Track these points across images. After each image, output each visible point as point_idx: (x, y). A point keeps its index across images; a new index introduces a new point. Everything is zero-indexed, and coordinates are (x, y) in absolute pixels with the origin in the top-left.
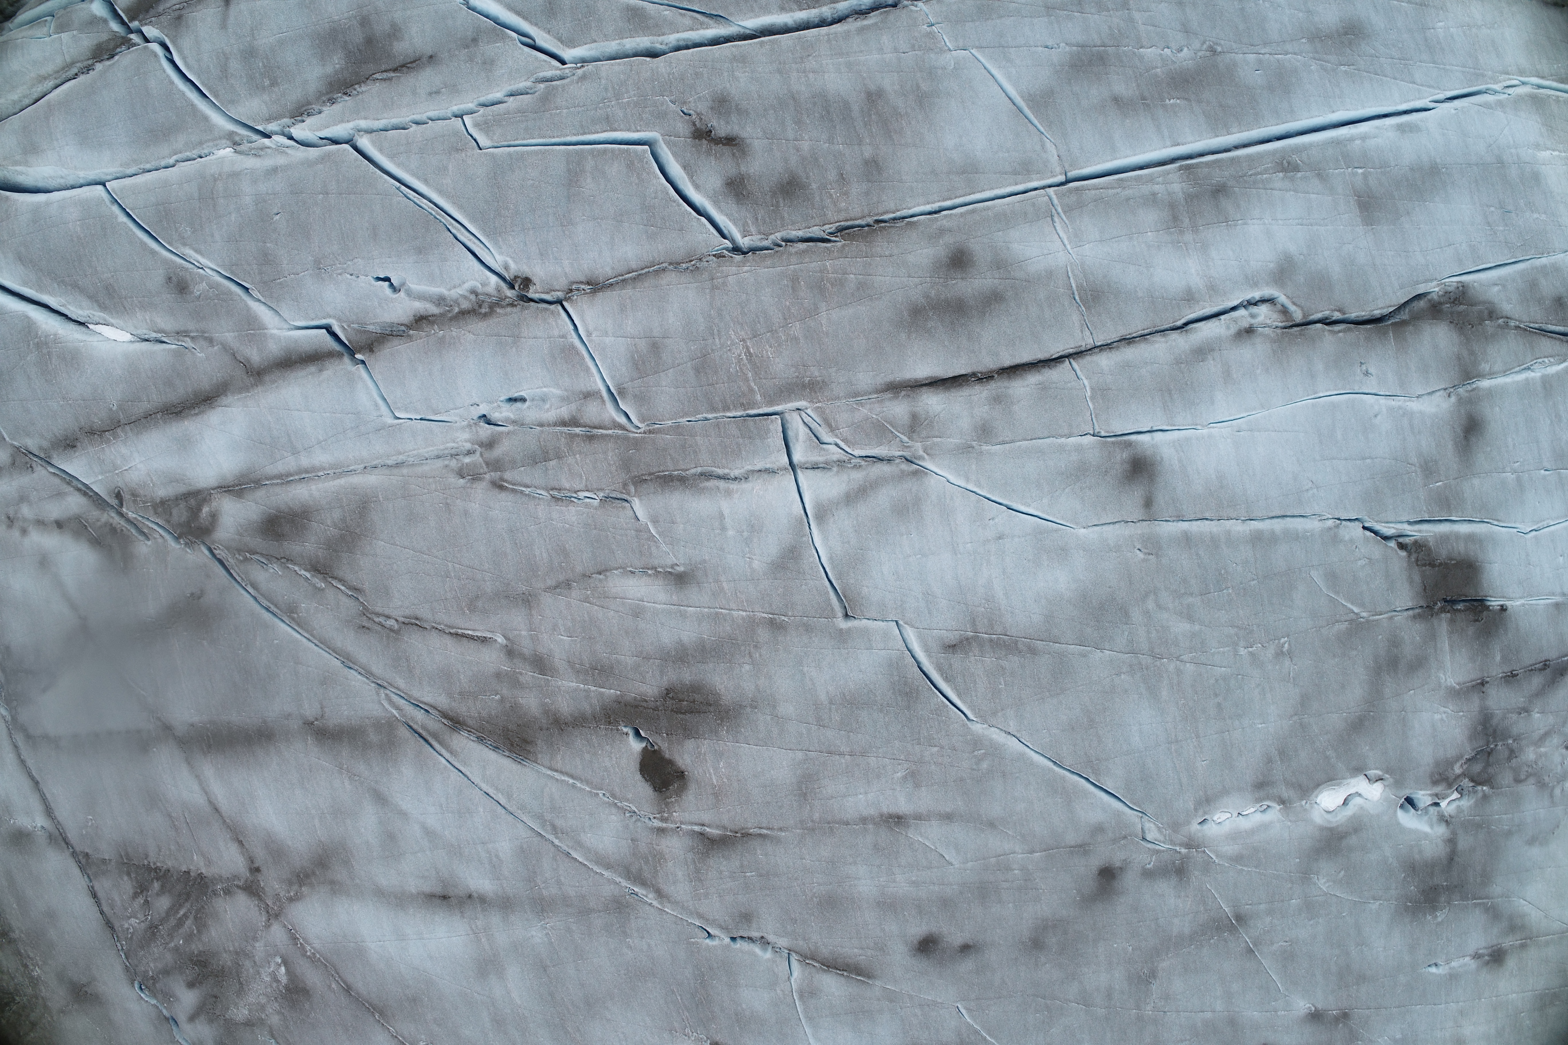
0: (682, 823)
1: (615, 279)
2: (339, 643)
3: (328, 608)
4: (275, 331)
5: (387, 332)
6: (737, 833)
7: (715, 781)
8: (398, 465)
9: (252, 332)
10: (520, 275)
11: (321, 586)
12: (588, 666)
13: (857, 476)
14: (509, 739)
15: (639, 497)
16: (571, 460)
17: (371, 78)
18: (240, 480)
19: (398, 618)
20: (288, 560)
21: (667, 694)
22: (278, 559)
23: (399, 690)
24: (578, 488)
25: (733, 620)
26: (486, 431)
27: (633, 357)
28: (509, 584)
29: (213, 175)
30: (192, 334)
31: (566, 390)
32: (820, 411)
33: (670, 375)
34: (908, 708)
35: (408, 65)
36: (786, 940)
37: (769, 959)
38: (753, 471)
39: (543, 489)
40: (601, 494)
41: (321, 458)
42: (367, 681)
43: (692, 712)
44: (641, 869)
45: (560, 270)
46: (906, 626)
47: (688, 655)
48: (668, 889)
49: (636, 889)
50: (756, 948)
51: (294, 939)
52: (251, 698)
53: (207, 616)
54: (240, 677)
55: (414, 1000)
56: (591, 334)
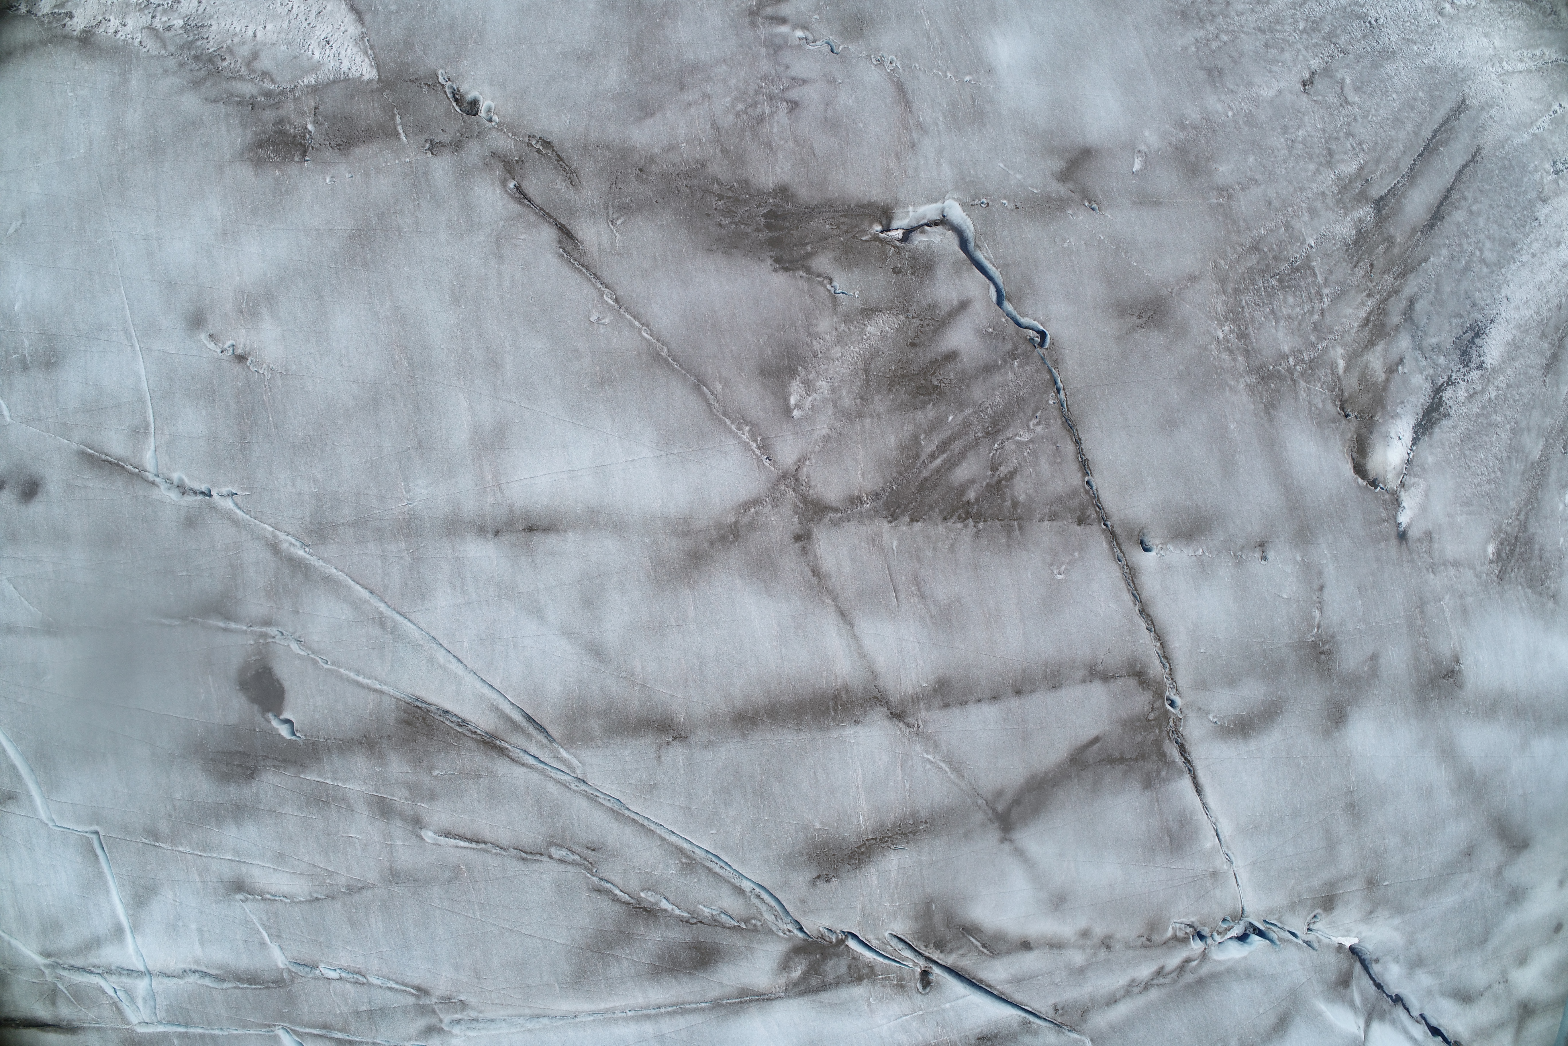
0: (246, 633)
2: (629, 832)
3: (639, 869)
6: (192, 621)
7: (210, 679)
8: (538, 1016)
11: (646, 894)
12: (332, 806)
13: (94, 960)
14: (427, 726)
15: (278, 968)
16: (345, 1009)
18: (741, 1007)
19: (548, 859)
20: (687, 922)
21: (252, 774)
22: (701, 922)
23: (556, 781)
24: (339, 983)
25: (190, 844)
28: (413, 894)
32: (125, 1020)
36: (154, 497)
37: (174, 471)
38: (179, 977)
39: (373, 985)
40: (317, 972)
41: (628, 1031)
42: (596, 787)
43: (230, 753)
44: (293, 577)
46: (46, 822)
47: (232, 812)
48: (266, 555)
49: (301, 552)
50: (189, 483)
51: (765, 447)
52: (759, 765)
53: (810, 857)
54: (771, 789)
55: (602, 383)
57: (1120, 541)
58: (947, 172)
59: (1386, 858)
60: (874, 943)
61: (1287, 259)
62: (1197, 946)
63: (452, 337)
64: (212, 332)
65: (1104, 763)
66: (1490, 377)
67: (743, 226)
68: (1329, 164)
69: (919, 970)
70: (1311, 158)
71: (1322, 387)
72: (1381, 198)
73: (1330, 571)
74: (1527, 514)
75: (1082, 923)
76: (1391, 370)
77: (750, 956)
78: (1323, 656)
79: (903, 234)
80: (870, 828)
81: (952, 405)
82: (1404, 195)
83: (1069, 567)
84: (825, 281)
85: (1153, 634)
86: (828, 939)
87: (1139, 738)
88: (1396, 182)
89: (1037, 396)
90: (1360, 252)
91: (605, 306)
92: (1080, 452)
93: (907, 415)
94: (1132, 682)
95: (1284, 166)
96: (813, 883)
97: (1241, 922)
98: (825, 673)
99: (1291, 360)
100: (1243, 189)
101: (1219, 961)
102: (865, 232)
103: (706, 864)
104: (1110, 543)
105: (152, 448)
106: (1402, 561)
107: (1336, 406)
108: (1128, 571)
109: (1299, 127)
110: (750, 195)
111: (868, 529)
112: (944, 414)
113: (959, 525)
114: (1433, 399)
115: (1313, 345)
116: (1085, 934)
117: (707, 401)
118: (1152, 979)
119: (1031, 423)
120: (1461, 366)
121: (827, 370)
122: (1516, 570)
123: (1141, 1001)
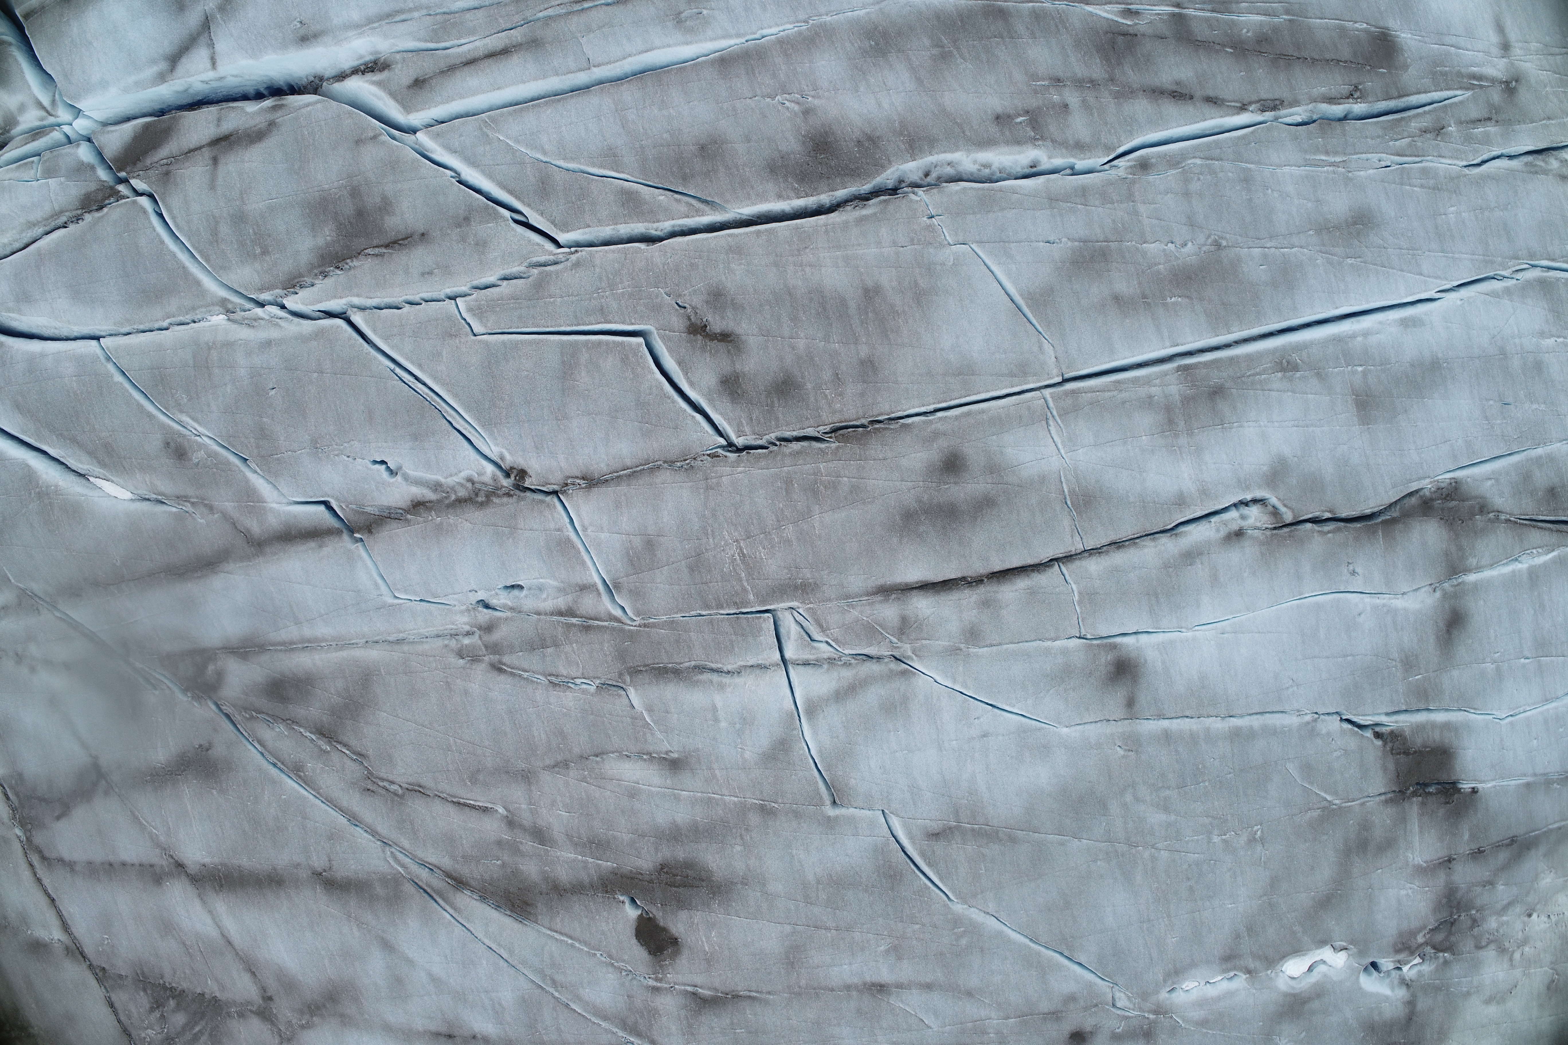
0: (675, 983)
1: (610, 475)
2: (345, 804)
3: (333, 770)
4: (274, 505)
5: (385, 514)
6: (727, 994)
7: (707, 948)
8: (399, 642)
9: (251, 504)
10: (516, 466)
11: (326, 749)
12: (585, 840)
13: (847, 674)
14: (510, 900)
15: (635, 687)
16: (568, 648)
17: (362, 253)
18: (244, 644)
19: (402, 785)
20: (293, 722)
21: (662, 869)
22: (283, 720)
24: (574, 675)
25: (725, 805)
26: (484, 615)
27: (628, 553)
28: (509, 761)
29: (207, 343)
30: (192, 500)
31: (562, 582)
32: (812, 611)
33: (664, 572)
34: (892, 889)
35: (400, 242)
39: (541, 674)
40: (598, 681)
41: (322, 630)
42: (373, 839)
43: (685, 886)
44: (636, 1022)
45: (555, 464)
46: (891, 815)
47: (682, 835)
49: (631, 1039)
53: (216, 768)
54: (249, 826)
56: (586, 529)
65: (50, 801)
77: (245, 689)
80: (181, 784)
83: (103, 942)
86: (196, 694)
92: (116, 1015)
94: (46, 854)
96: (211, 746)
103: (287, 770)
104: (84, 953)
108: (68, 931)
113: (174, 986)
116: (33, 669)
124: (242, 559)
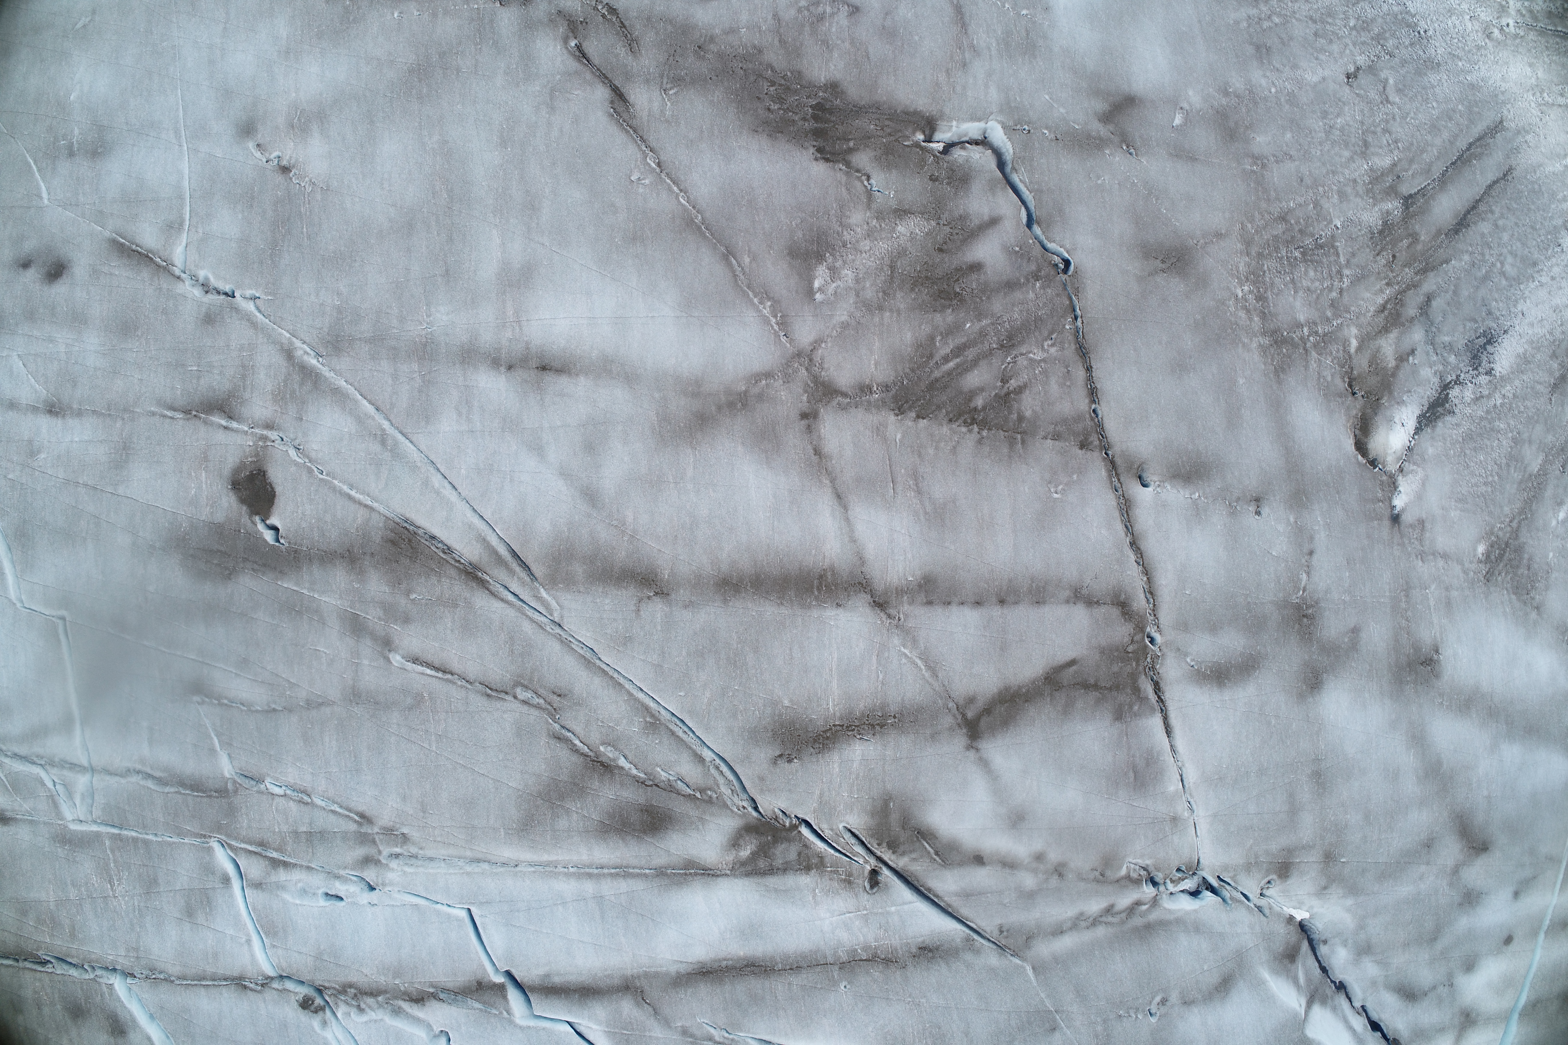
0: (247, 433)
1: (220, 984)
2: (597, 682)
3: (602, 722)
4: (594, 1027)
5: (459, 998)
6: (195, 416)
7: (204, 475)
8: (478, 861)
9: (625, 1032)
10: (310, 1014)
11: (605, 748)
12: (305, 616)
14: (412, 548)
15: (223, 777)
16: (285, 828)
18: (685, 879)
19: (512, 699)
20: (642, 783)
21: (230, 574)
22: (656, 785)
23: (532, 620)
24: (282, 800)
25: (156, 639)
26: (370, 875)
27: (211, 910)
28: (371, 716)
31: (277, 896)
32: (59, 815)
33: (180, 885)
36: (178, 291)
37: (201, 269)
38: (121, 776)
39: (317, 806)
40: (262, 786)
41: (567, 887)
43: (211, 551)
44: (302, 384)
45: (270, 1008)
46: (15, 602)
47: (203, 612)
48: (279, 360)
49: (314, 362)
50: (214, 282)
51: (784, 324)
52: (736, 633)
53: (775, 734)
54: (745, 659)
55: (634, 239)
56: (247, 941)
57: (1119, 471)
58: (994, 94)
59: (1345, 834)
60: (827, 834)
61: (1313, 235)
62: (1149, 891)
63: (495, 176)
64: (261, 142)
65: (1078, 687)
66: (1498, 384)
67: (790, 114)
68: (1364, 155)
69: (868, 868)
70: (1347, 145)
71: (1332, 362)
72: (1411, 196)
73: (1321, 538)
74: (1519, 522)
75: (1038, 845)
76: (1402, 359)
77: (701, 827)
78: (1305, 620)
79: (944, 147)
80: (838, 714)
81: (972, 313)
82: (1433, 197)
83: (1066, 488)
84: (863, 178)
85: (1141, 568)
86: (781, 822)
87: (1115, 668)
88: (1426, 184)
89: (1055, 318)
90: (1384, 242)
91: (647, 167)
92: (1090, 379)
93: (926, 316)
94: (1115, 612)
95: (1319, 148)
96: (775, 761)
97: (1195, 877)
98: (814, 551)
99: (1306, 330)
100: (1277, 162)
101: (1169, 910)
102: (907, 138)
103: (670, 726)
104: (1109, 471)
105: (184, 244)
106: (1393, 542)
107: (1344, 381)
108: (1123, 502)
109: (1338, 115)
110: (801, 86)
111: (874, 418)
112: (962, 320)
113: (964, 429)
114: (1440, 394)
115: (1328, 319)
116: (1039, 857)
117: (733, 272)
118: (1101, 916)
119: (1046, 344)
120: (1471, 369)
121: (854, 260)
122: (1503, 574)
123: (1087, 936)
124: (656, 975)
